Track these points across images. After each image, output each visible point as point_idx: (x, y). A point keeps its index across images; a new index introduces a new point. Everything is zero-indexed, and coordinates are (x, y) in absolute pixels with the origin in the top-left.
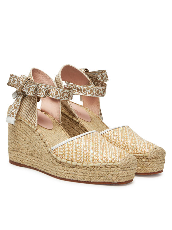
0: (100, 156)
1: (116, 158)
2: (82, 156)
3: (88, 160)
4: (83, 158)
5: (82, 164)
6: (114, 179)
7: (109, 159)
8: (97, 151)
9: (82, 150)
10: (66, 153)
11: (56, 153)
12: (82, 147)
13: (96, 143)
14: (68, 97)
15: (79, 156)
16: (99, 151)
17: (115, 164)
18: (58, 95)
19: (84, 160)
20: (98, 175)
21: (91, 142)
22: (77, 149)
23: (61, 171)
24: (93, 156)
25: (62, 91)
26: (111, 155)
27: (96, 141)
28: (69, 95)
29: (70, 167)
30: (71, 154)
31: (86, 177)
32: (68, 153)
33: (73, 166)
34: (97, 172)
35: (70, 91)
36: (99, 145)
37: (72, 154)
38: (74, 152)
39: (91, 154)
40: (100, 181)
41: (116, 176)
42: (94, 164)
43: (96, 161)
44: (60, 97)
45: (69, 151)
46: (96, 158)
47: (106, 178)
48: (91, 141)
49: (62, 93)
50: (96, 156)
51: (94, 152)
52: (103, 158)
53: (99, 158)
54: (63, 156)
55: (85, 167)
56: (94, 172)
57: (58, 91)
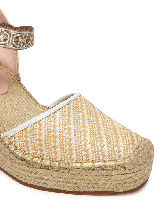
0: (90, 149)
1: (120, 151)
2: (58, 150)
3: (69, 157)
4: (61, 154)
5: (60, 165)
6: (119, 186)
7: (106, 153)
8: (85, 139)
9: (58, 139)
10: (29, 144)
11: (14, 144)
12: (57, 134)
13: (81, 121)
14: (25, 43)
15: (53, 150)
16: (88, 138)
17: (118, 163)
18: (8, 41)
19: (63, 157)
20: (90, 182)
21: (72, 122)
22: (49, 138)
23: (24, 173)
24: (78, 150)
25: (15, 35)
26: (109, 145)
27: (81, 118)
28: (28, 40)
29: (39, 167)
30: (39, 147)
31: (68, 184)
32: (33, 144)
33: (44, 167)
34: (87, 178)
35: (29, 34)
36: (87, 125)
37: (41, 145)
38: (43, 142)
39: (73, 146)
40: (93, 190)
41: (122, 182)
42: (81, 164)
43: (85, 158)
44: (12, 43)
45: (35, 141)
46: (84, 152)
47: (104, 186)
48: (72, 118)
49: (14, 37)
50: (84, 150)
51: (80, 142)
52: (97, 153)
53: (90, 152)
54: (26, 149)
55: (66, 168)
56: (82, 177)
57: (8, 35)
